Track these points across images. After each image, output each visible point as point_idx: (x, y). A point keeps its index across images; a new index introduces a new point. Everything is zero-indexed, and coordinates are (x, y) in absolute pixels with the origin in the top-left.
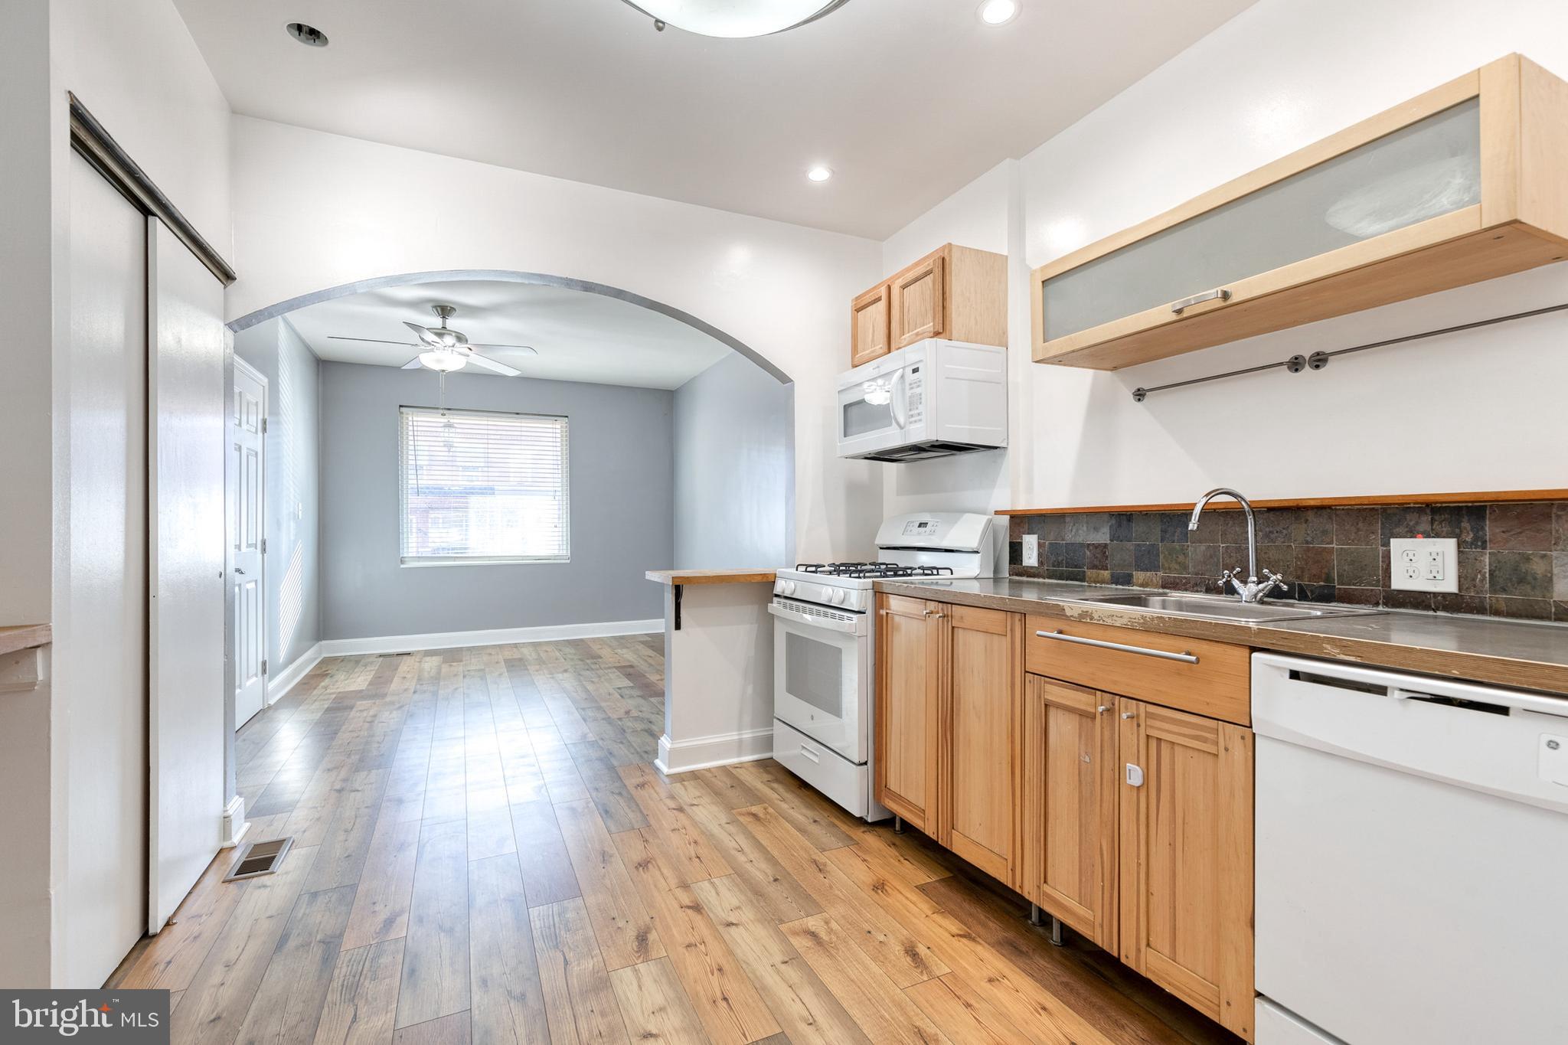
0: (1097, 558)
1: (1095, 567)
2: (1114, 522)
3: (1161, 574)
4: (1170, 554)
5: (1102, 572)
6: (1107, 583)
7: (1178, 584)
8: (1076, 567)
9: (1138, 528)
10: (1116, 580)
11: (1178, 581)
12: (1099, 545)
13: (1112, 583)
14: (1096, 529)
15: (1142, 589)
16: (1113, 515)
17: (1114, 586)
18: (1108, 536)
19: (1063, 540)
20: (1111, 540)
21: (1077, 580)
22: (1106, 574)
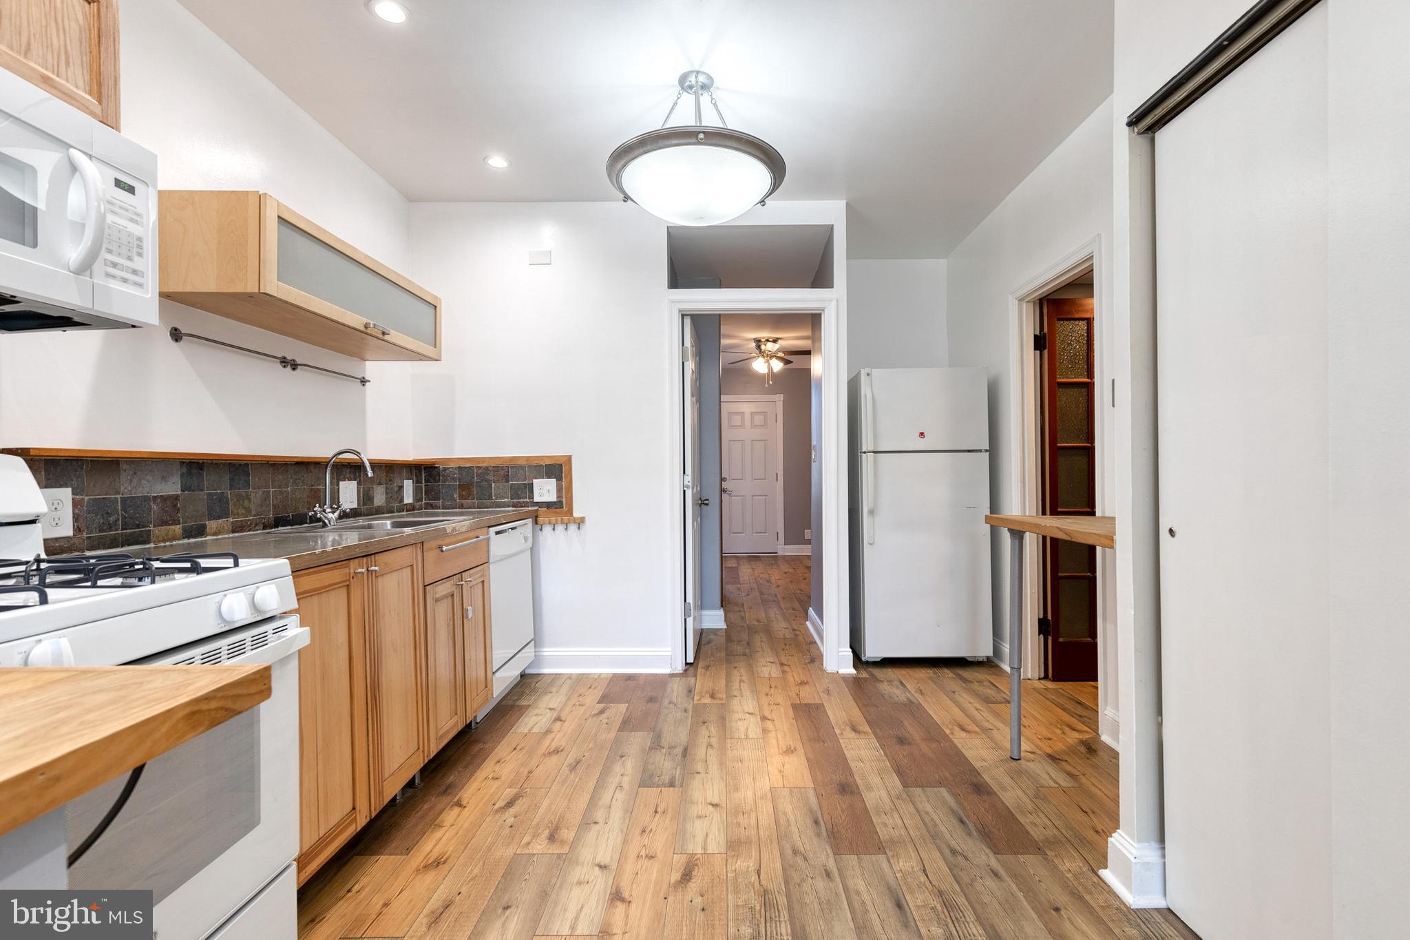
0: (166, 512)
1: (164, 523)
2: (185, 470)
3: (231, 520)
4: (238, 501)
5: (173, 527)
6: (179, 539)
7: (244, 526)
8: (138, 526)
9: (208, 478)
10: (188, 534)
11: (244, 524)
12: (169, 497)
13: (184, 538)
14: (164, 479)
15: (215, 537)
16: (184, 463)
17: (186, 541)
18: (179, 486)
19: (118, 493)
20: (182, 491)
21: (138, 544)
22: (178, 529)
